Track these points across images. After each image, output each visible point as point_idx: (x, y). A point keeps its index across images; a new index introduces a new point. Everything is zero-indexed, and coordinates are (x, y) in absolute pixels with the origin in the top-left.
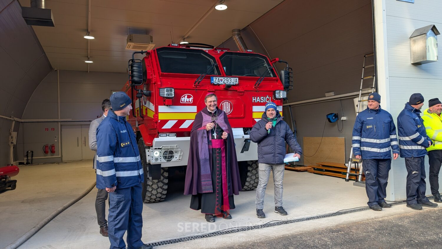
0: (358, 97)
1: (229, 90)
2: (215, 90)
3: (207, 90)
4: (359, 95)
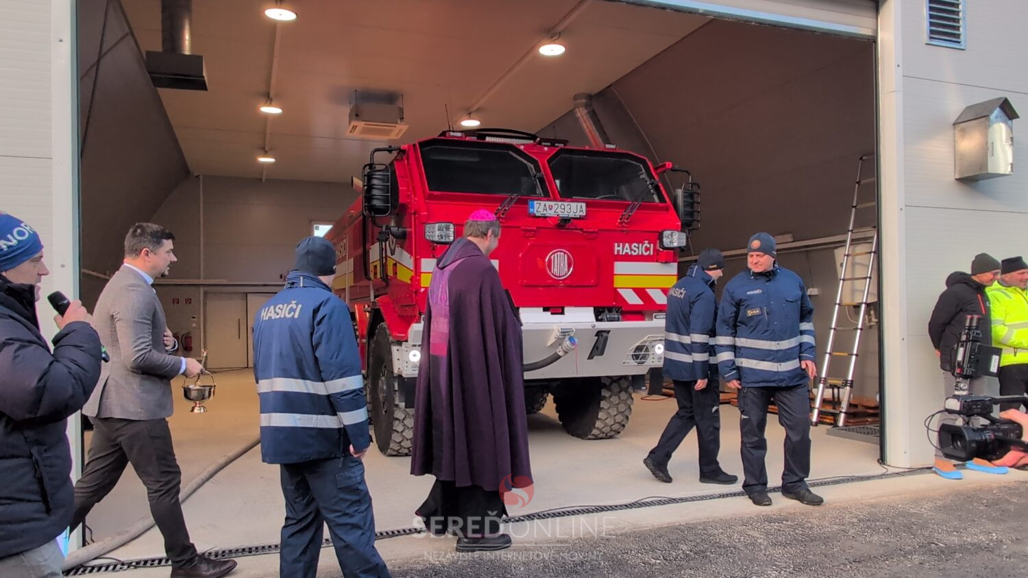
1: (566, 227)
2: (537, 228)
3: (520, 227)
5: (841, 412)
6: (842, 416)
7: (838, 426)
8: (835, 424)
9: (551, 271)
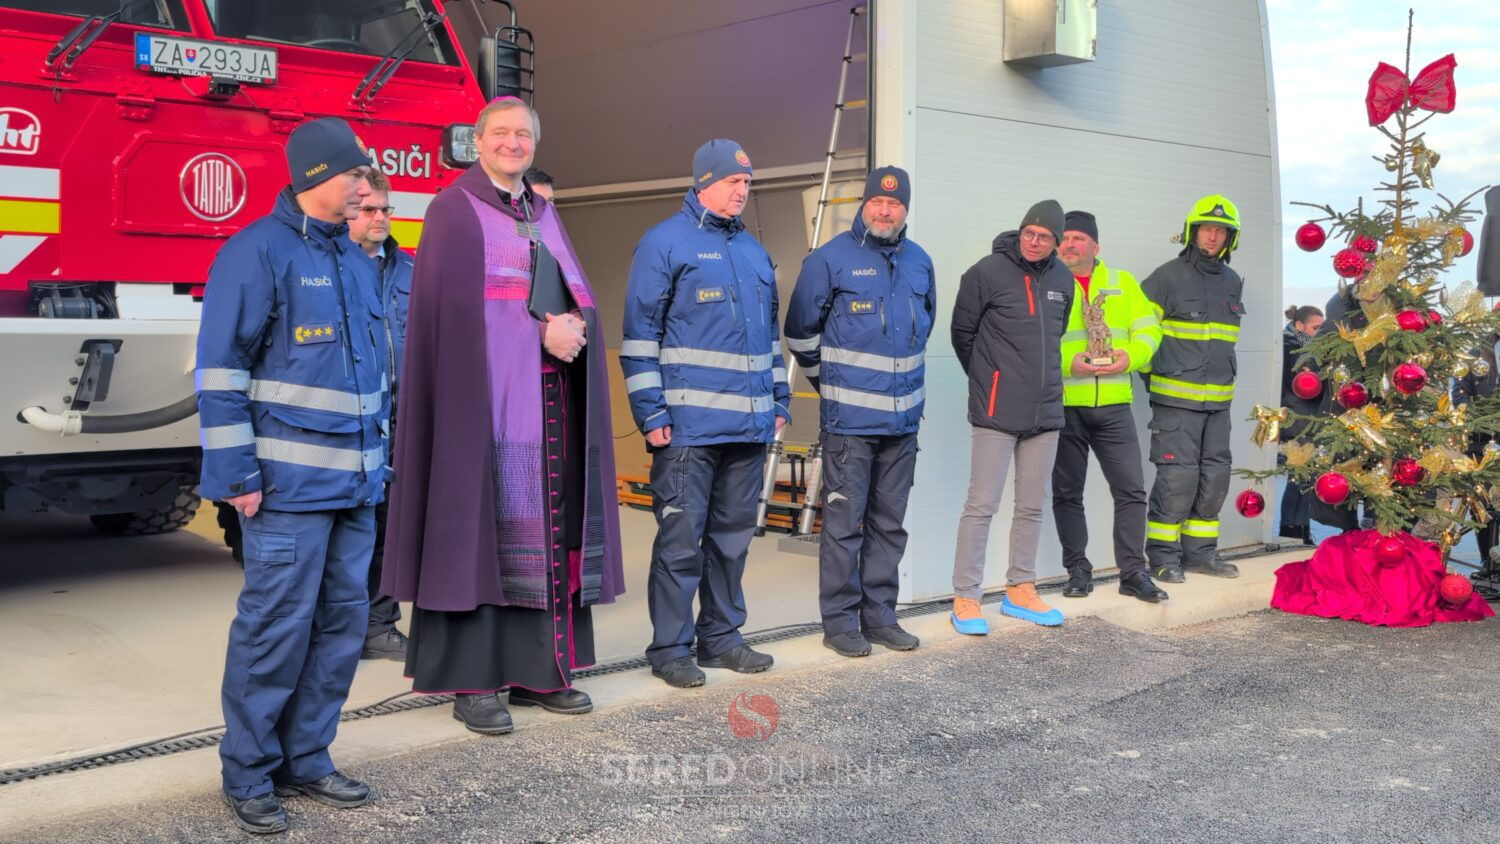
0: (818, 184)
1: (228, 103)
2: (157, 100)
3: (114, 95)
4: (820, 175)
5: (805, 506)
6: (808, 514)
7: (801, 534)
8: (794, 530)
9: (191, 200)
